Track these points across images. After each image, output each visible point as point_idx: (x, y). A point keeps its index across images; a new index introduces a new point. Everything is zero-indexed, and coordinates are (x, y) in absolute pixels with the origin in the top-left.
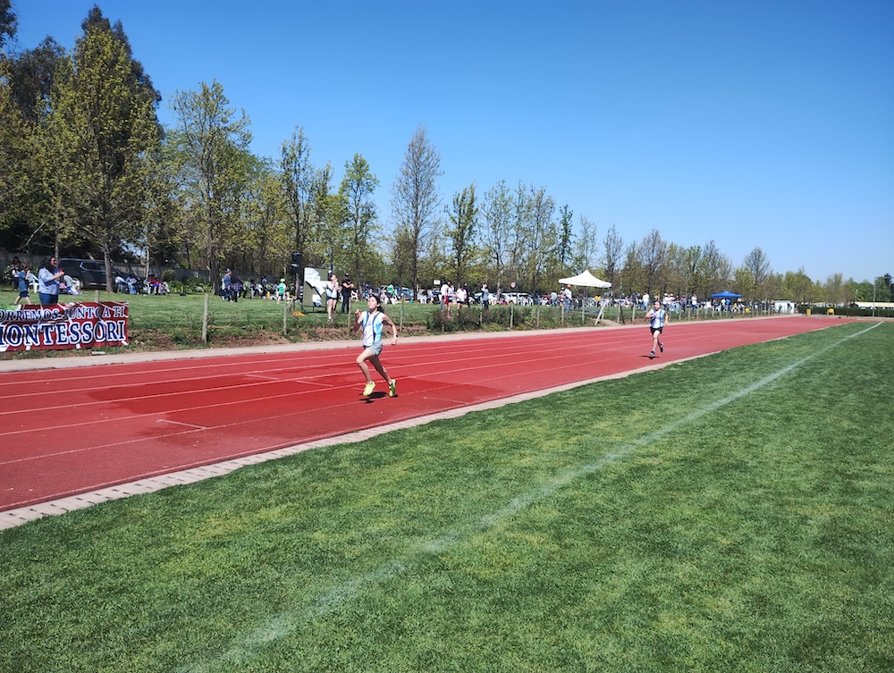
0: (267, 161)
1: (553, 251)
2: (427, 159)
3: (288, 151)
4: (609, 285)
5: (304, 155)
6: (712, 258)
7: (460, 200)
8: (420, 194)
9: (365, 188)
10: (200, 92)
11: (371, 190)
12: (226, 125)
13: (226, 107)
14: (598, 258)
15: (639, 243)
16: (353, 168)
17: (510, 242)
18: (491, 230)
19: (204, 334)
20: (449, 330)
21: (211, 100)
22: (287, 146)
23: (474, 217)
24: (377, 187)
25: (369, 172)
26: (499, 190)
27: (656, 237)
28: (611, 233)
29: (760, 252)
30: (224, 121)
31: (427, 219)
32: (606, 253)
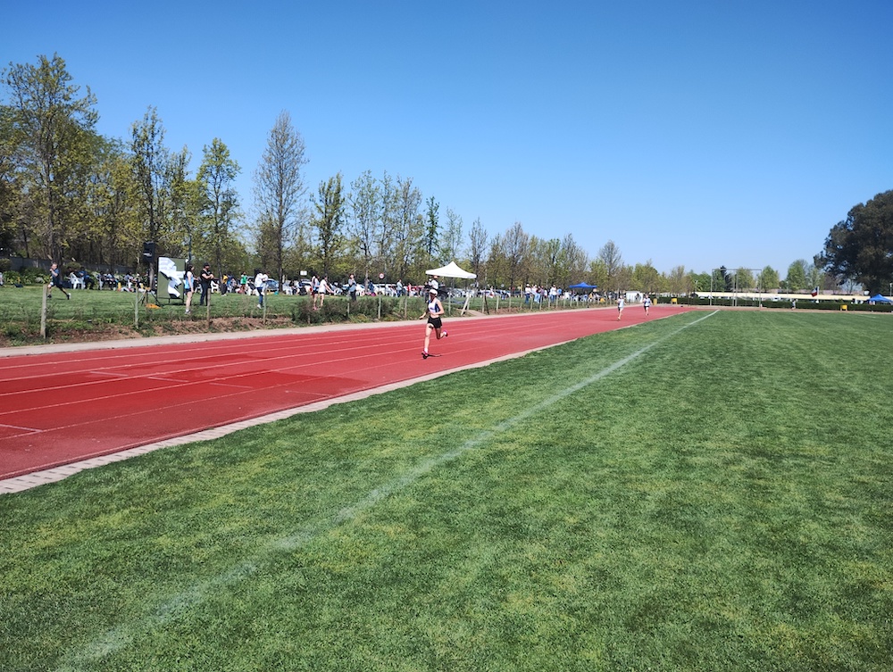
0: (116, 143)
1: (421, 242)
2: (291, 146)
3: (139, 133)
4: (474, 276)
5: (157, 138)
6: (570, 249)
7: (326, 189)
8: (284, 182)
9: (225, 175)
10: (38, 66)
11: (232, 177)
12: (68, 103)
13: (68, 84)
14: (463, 250)
15: (503, 236)
16: (211, 153)
17: (378, 233)
18: (358, 220)
19: (43, 329)
20: (315, 322)
21: (50, 76)
22: (139, 128)
23: (342, 207)
24: (238, 174)
25: (229, 158)
26: (365, 180)
27: (518, 229)
28: (476, 225)
29: (613, 245)
30: (66, 98)
31: (292, 207)
32: (471, 245)
